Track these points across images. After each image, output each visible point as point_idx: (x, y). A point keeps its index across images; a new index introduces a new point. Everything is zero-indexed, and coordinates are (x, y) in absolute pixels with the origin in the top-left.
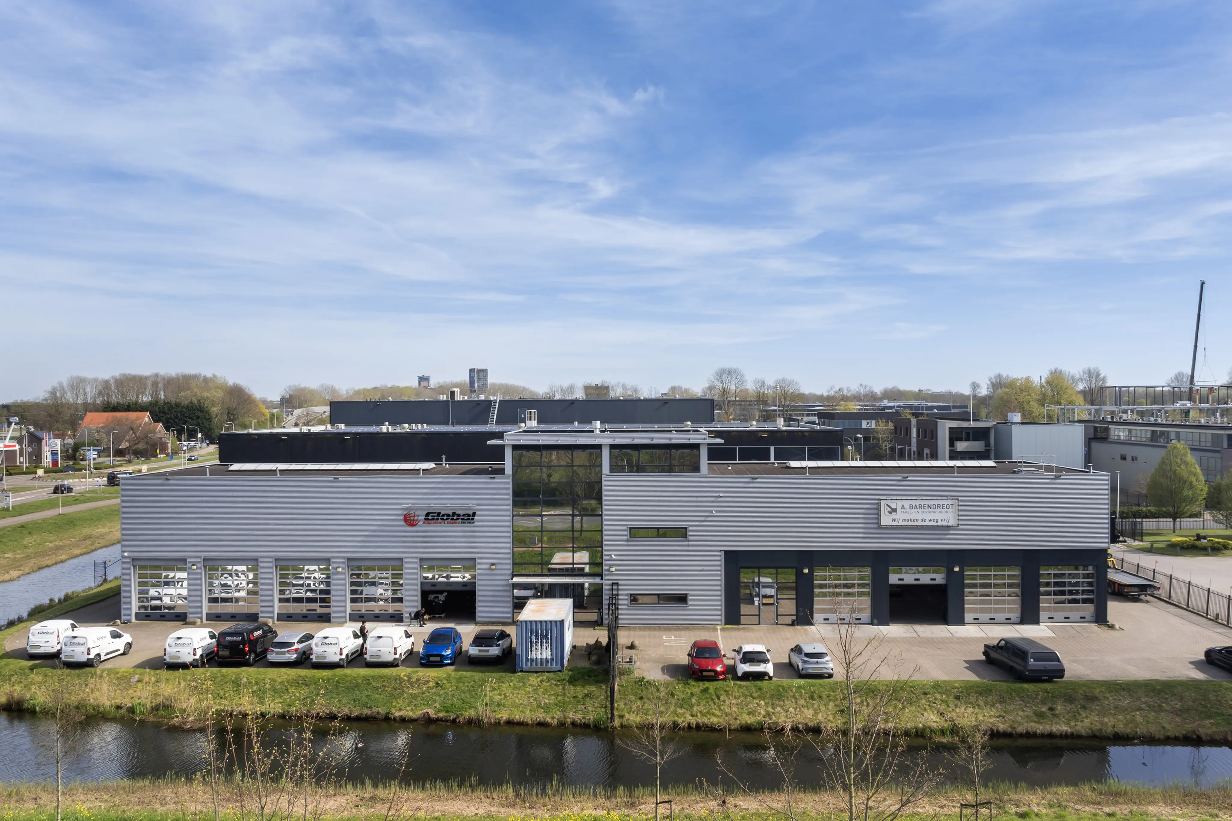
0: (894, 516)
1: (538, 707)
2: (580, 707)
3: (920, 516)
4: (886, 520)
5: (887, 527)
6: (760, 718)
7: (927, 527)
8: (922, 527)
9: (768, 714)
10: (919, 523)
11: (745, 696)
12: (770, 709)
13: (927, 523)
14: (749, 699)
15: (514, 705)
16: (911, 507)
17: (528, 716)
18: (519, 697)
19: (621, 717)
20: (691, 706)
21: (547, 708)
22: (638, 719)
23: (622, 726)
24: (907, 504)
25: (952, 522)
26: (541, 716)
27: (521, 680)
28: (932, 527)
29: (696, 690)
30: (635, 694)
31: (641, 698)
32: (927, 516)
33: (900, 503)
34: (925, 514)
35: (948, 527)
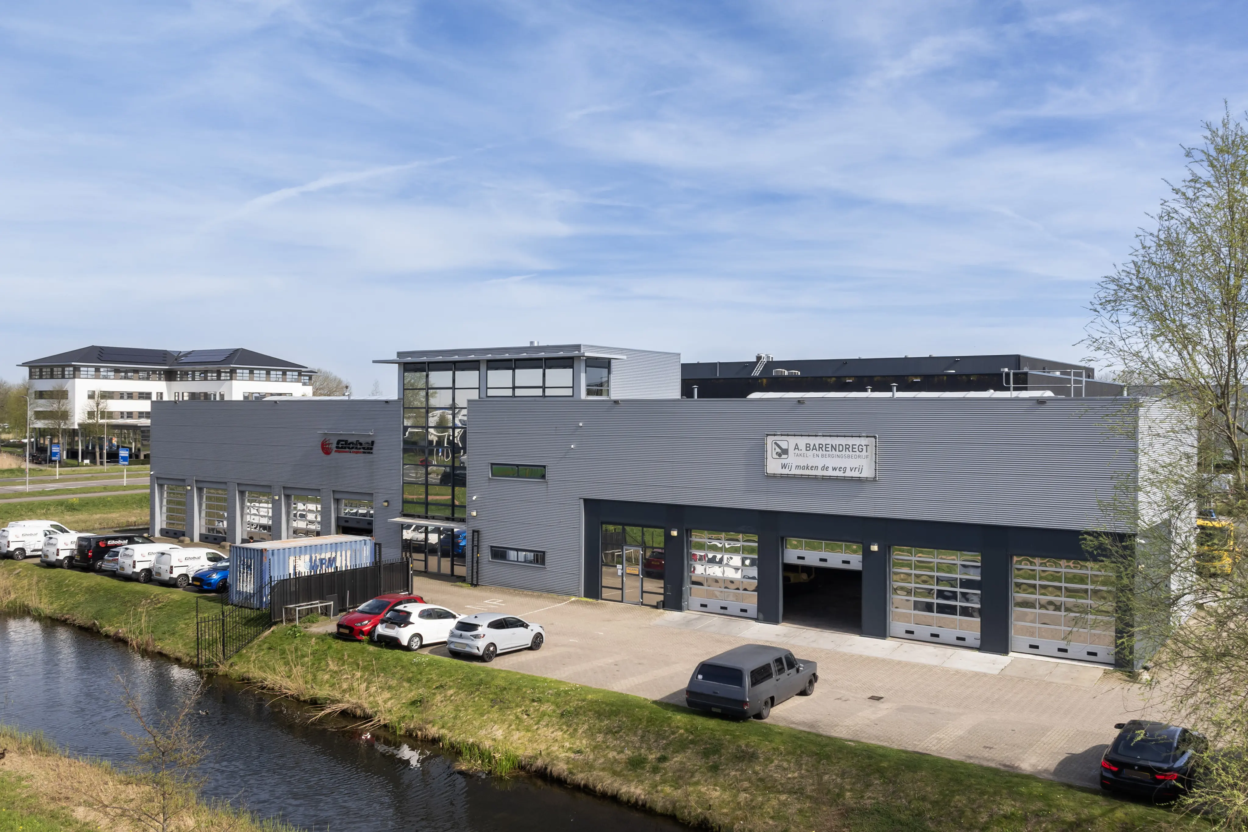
0: (785, 460)
3: (820, 462)
4: (773, 465)
5: (774, 476)
7: (830, 479)
8: (824, 478)
10: (819, 473)
13: (830, 473)
16: (808, 447)
24: (802, 442)
25: (867, 473)
28: (837, 479)
30: (272, 642)
31: (271, 648)
32: (831, 462)
33: (793, 441)
34: (828, 459)
35: (859, 481)
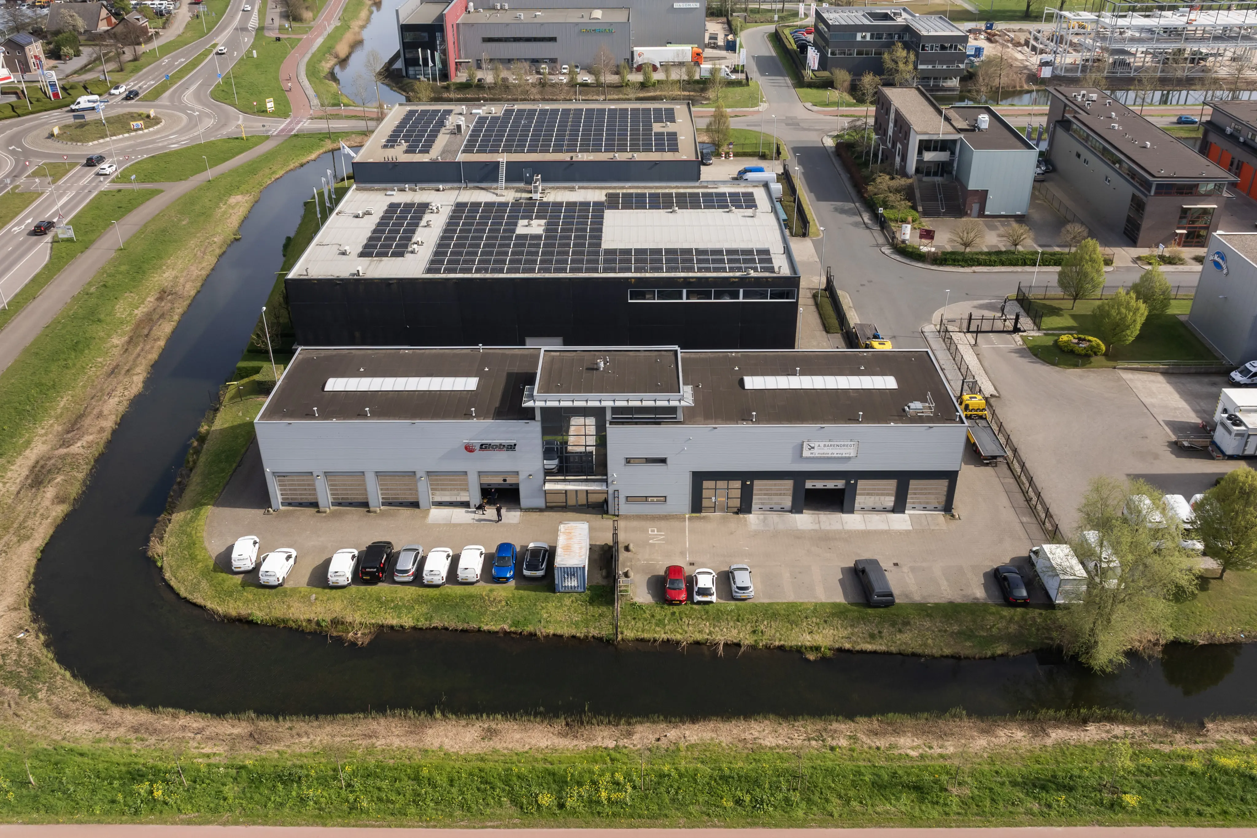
0: (812, 451)
1: (572, 623)
2: (597, 624)
3: (830, 451)
4: (806, 453)
5: (807, 458)
6: (706, 637)
7: (835, 458)
8: (831, 458)
9: (710, 633)
10: (830, 455)
11: (698, 618)
12: (712, 629)
13: (835, 455)
14: (700, 621)
15: (556, 622)
16: (825, 446)
17: (566, 631)
18: (559, 615)
19: (622, 633)
20: (665, 625)
21: (577, 624)
22: (632, 635)
23: (623, 639)
24: (822, 444)
25: (853, 454)
26: (573, 631)
27: (560, 600)
28: (838, 458)
29: (669, 613)
30: (630, 615)
31: (634, 619)
32: (835, 451)
33: (817, 444)
35: (849, 458)
